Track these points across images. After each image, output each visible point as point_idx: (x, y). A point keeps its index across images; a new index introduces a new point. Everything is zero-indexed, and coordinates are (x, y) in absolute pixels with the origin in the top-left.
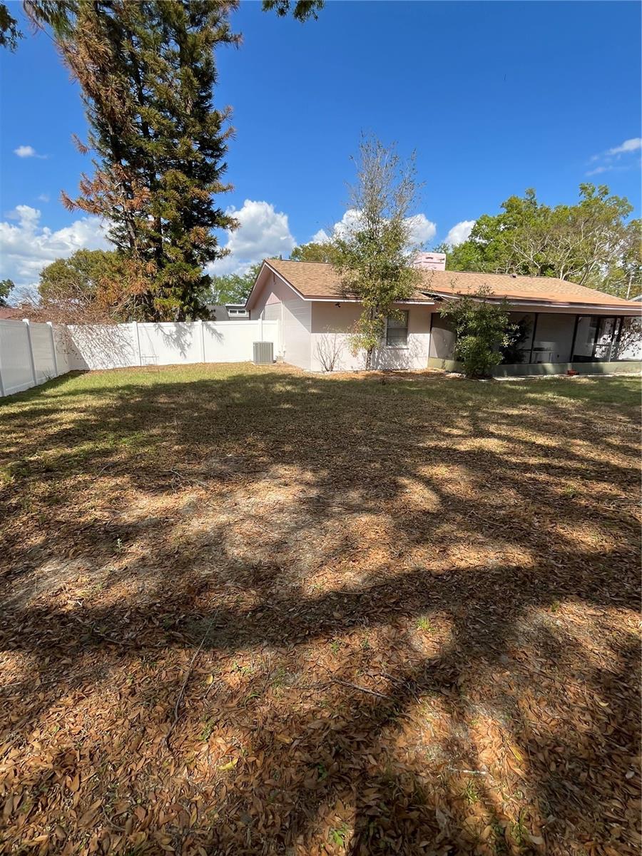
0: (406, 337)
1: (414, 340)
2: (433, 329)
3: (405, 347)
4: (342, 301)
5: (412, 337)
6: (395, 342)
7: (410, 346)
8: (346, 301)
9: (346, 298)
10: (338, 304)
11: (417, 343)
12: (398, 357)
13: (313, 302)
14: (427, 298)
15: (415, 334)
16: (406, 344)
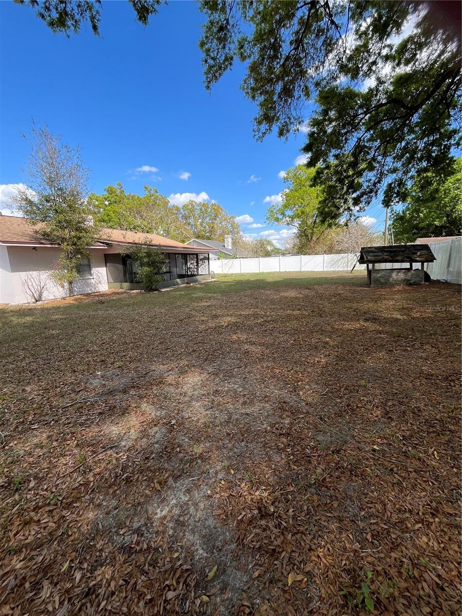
0: (90, 271)
1: (97, 273)
2: (108, 264)
3: (92, 277)
4: (40, 246)
5: (95, 270)
6: (83, 274)
7: (94, 276)
8: (42, 246)
9: (42, 243)
10: (34, 248)
11: (98, 274)
12: (88, 285)
13: (8, 247)
14: (102, 244)
15: (96, 269)
16: (91, 275)
